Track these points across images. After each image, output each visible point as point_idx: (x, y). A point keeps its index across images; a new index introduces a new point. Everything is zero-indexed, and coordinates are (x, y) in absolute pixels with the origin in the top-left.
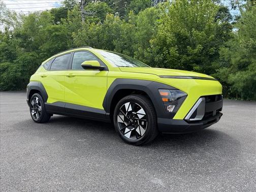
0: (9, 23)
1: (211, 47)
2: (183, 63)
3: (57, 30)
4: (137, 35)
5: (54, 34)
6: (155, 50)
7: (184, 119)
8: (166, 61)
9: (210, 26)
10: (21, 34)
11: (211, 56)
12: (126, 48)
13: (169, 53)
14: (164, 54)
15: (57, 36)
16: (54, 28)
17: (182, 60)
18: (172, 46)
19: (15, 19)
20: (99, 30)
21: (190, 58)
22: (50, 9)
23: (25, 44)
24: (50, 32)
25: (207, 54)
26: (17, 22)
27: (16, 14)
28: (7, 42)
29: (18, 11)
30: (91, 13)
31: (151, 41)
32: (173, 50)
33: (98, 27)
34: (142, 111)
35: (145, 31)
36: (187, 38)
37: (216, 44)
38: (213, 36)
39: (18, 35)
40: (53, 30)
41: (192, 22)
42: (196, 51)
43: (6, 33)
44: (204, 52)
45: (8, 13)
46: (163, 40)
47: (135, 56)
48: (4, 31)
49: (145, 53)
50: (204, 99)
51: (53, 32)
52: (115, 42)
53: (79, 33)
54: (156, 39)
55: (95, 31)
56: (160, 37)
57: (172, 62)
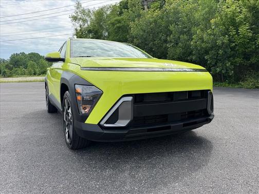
3: (119, 22)
5: (116, 26)
6: (217, 31)
10: (92, 29)
12: (186, 33)
13: (237, 33)
14: (229, 35)
15: (119, 28)
16: (116, 20)
18: (243, 24)
19: (89, 16)
20: (157, 16)
24: (113, 24)
26: (91, 19)
27: (89, 11)
31: (212, 21)
32: (243, 29)
34: (70, 110)
35: (207, 9)
39: (90, 31)
40: (117, 22)
45: (83, 12)
46: (230, 18)
47: (194, 41)
48: (79, 28)
49: (205, 36)
50: (130, 98)
51: (116, 24)
52: (171, 28)
53: (137, 22)
54: (219, 18)
55: (152, 18)
56: (227, 14)
57: (243, 45)
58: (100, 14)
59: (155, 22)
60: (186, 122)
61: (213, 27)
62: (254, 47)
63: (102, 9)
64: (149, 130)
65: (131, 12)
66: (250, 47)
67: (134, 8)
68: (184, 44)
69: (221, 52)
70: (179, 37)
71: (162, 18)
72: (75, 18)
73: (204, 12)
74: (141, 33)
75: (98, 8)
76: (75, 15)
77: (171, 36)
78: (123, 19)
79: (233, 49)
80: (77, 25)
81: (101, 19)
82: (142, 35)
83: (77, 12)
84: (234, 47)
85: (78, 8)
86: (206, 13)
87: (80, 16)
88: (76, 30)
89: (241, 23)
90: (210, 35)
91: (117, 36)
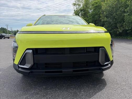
5: (94, 6)
7: (18, 65)
72: (74, 5)
76: (75, 3)
78: (98, 2)
80: (75, 8)
81: (87, 3)
83: (76, 1)
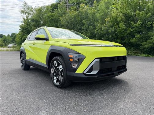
0: (29, 14)
1: (149, 21)
2: (129, 33)
3: (52, 16)
4: (98, 16)
5: (50, 18)
6: (109, 25)
7: (83, 73)
8: (117, 32)
9: (148, 7)
10: (34, 19)
11: (149, 28)
12: (92, 25)
13: (119, 27)
14: (115, 28)
15: (53, 19)
16: (51, 15)
17: (128, 32)
18: (121, 22)
19: (32, 11)
21: (133, 29)
22: (51, 4)
23: (36, 25)
24: (49, 17)
25: (145, 27)
26: (33, 13)
27: (32, 8)
28: (27, 24)
29: (33, 7)
30: (72, 5)
31: (106, 20)
32: (122, 25)
33: (75, 13)
34: (61, 67)
35: (103, 13)
36: (131, 16)
37: (152, 20)
38: (150, 14)
39: (33, 20)
40: (51, 16)
41: (135, 5)
42: (137, 25)
43: (27, 19)
44: (144, 25)
45: (28, 8)
46: (115, 19)
47: (96, 30)
48: (26, 18)
49: (102, 27)
50: (98, 60)
51: (51, 17)
52: (84, 22)
53: (64, 17)
54: (110, 18)
55: (72, 15)
56: (113, 16)
57: (121, 33)
58: (40, 10)
59: (75, 18)
60: (119, 71)
61: (107, 23)
62: (126, 34)
63: (41, 8)
64: (105, 76)
65: (60, 11)
66: (124, 34)
67: (61, 9)
68: (91, 31)
69: (110, 36)
70: (88, 27)
71: (78, 16)
72: (23, 12)
73: (101, 14)
74: (67, 24)
75: (38, 7)
76: (23, 10)
77: (84, 26)
78: (55, 15)
79: (116, 34)
81: (41, 14)
82: (67, 25)
83: (24, 8)
84: (117, 34)
85: (25, 6)
86: (103, 15)
87: (26, 10)
88: (24, 19)
89: (120, 22)
90: (105, 27)
91: (51, 24)
